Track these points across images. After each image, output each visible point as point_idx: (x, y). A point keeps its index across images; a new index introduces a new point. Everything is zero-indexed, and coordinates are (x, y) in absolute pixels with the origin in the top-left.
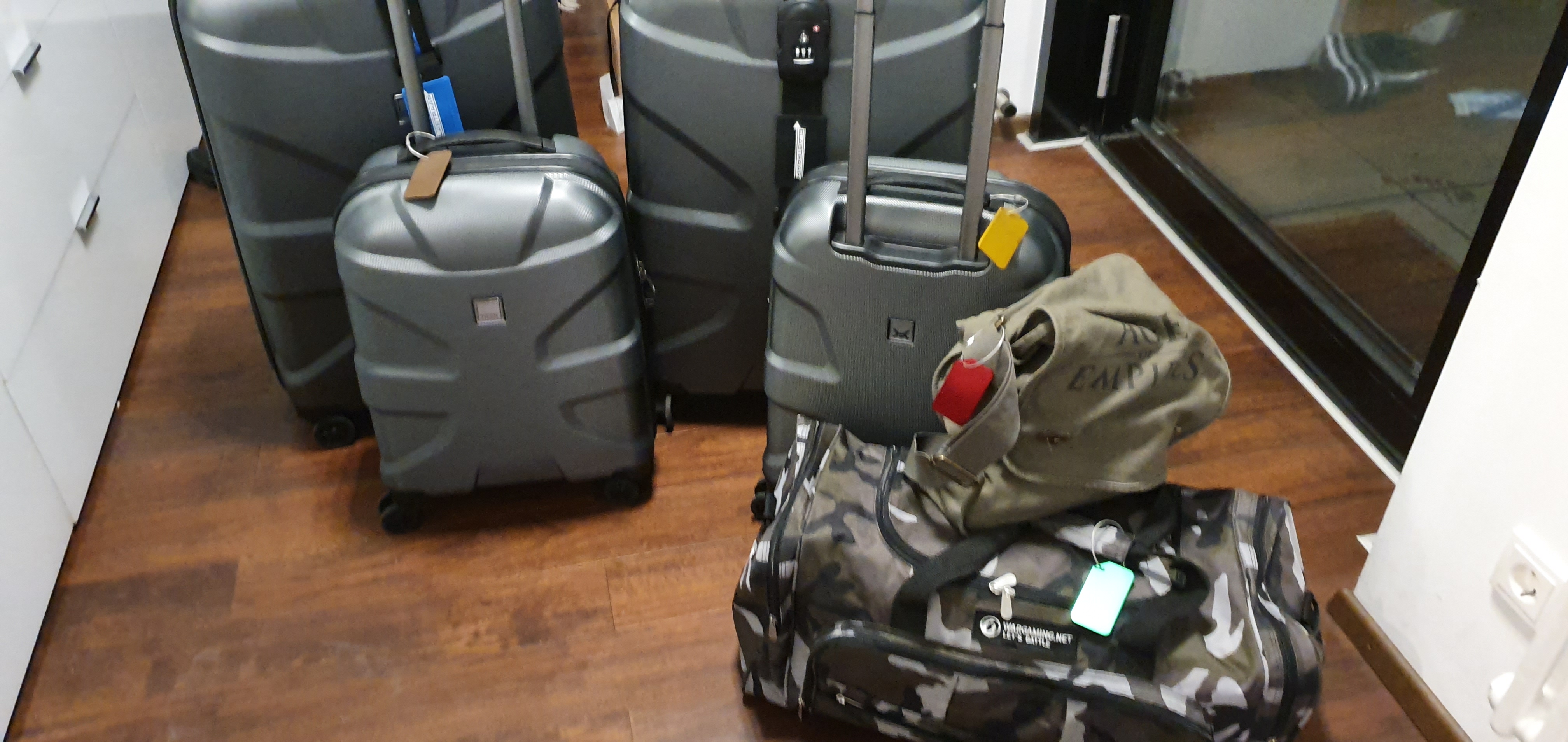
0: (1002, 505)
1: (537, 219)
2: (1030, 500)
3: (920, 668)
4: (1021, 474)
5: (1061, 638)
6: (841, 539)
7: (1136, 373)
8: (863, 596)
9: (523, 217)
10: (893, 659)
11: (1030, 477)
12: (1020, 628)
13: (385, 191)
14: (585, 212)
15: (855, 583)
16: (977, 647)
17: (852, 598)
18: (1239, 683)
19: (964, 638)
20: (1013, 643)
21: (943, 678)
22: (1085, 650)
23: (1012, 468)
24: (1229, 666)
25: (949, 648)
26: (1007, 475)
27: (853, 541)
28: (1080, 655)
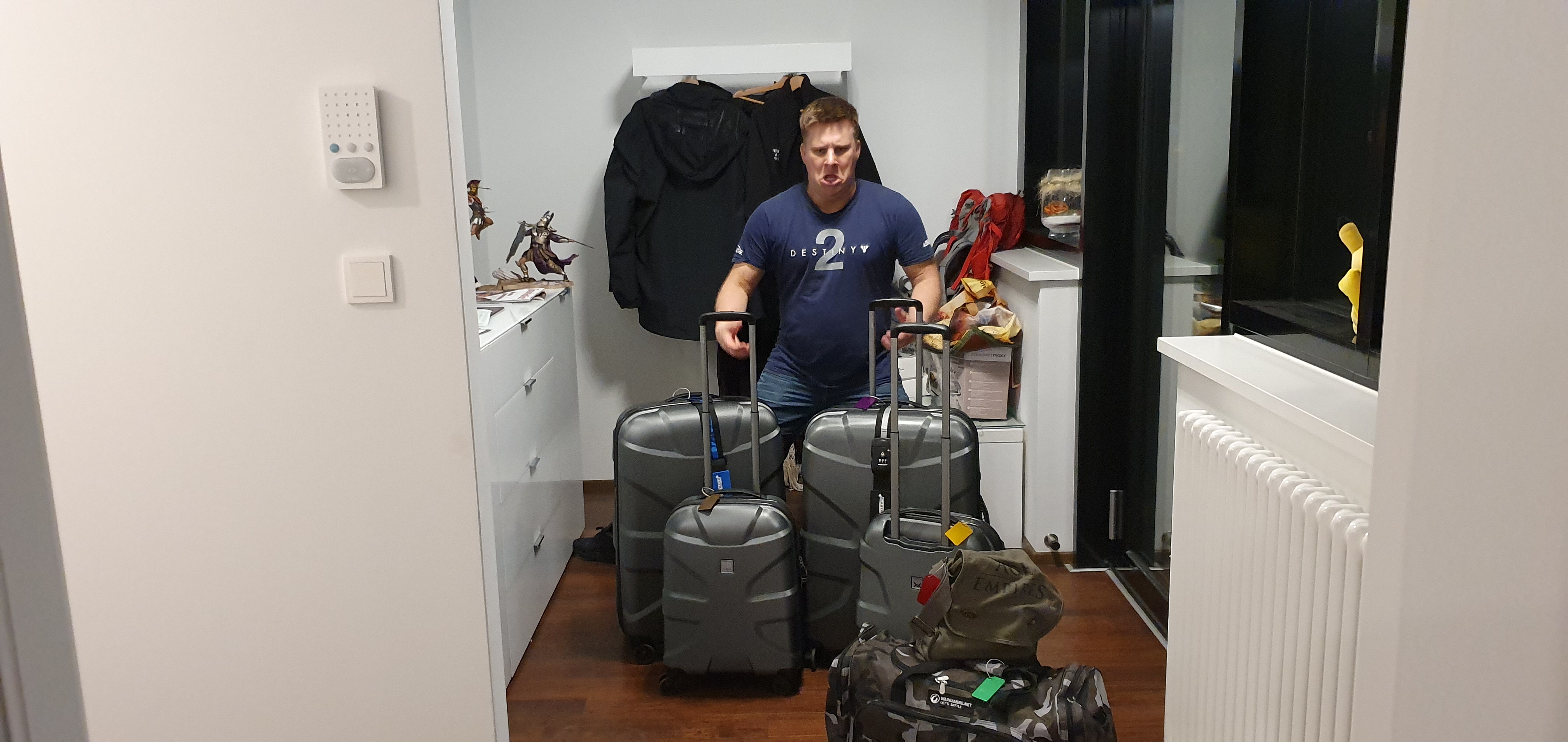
0: (946, 646)
1: (753, 524)
2: (959, 645)
3: (902, 719)
4: (954, 631)
5: (966, 704)
6: (871, 658)
7: (1007, 587)
8: (879, 687)
9: (747, 524)
10: (890, 715)
11: (958, 634)
12: (948, 700)
13: (690, 508)
14: (776, 524)
15: (876, 680)
16: (928, 708)
17: (874, 687)
18: (1046, 726)
19: (922, 705)
20: (944, 706)
21: (912, 724)
22: (979, 712)
23: (951, 629)
24: (1044, 719)
25: (915, 709)
26: (950, 633)
27: (877, 659)
28: (975, 713)
